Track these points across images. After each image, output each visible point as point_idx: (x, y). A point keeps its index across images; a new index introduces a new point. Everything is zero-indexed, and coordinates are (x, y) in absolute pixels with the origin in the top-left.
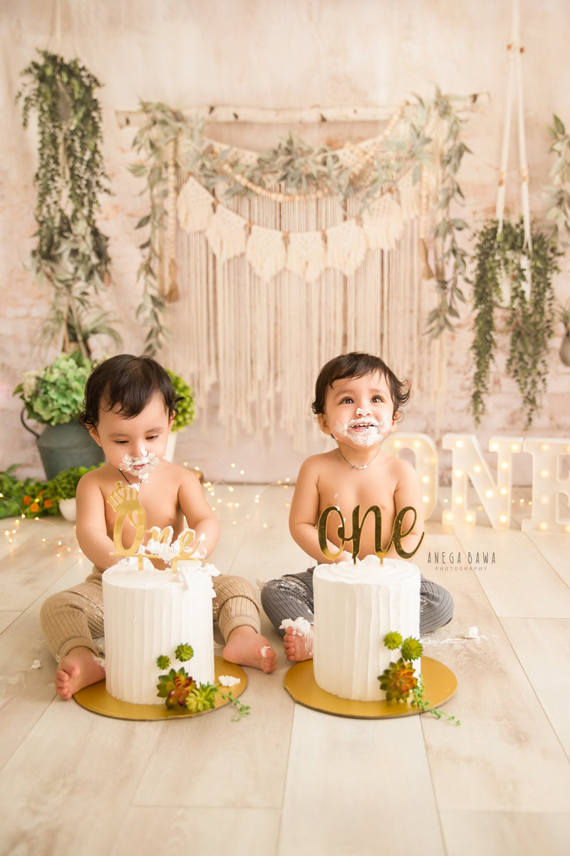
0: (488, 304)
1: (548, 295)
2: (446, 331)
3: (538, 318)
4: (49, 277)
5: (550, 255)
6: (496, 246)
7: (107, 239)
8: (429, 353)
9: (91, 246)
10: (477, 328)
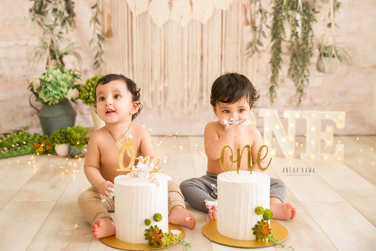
0: (279, 39)
1: (310, 34)
2: (256, 54)
3: (304, 46)
4: (39, 24)
5: (312, 12)
6: (283, 8)
7: (73, 3)
8: (247, 65)
9: (64, 7)
10: (272, 52)
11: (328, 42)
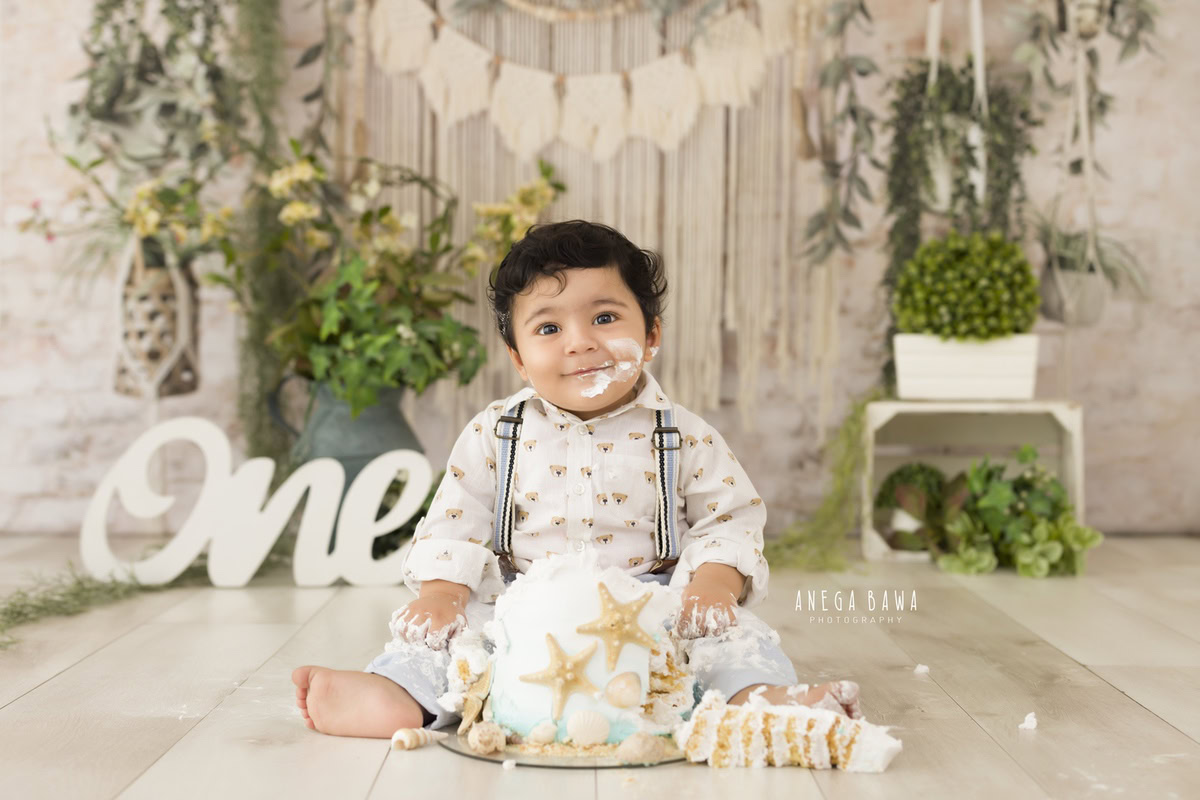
0: (911, 206)
1: (1015, 192)
2: (839, 253)
3: (997, 233)
4: (106, 151)
5: (1019, 123)
6: (925, 104)
8: (809, 290)
9: (205, 99)
10: (892, 249)
11: (1072, 222)
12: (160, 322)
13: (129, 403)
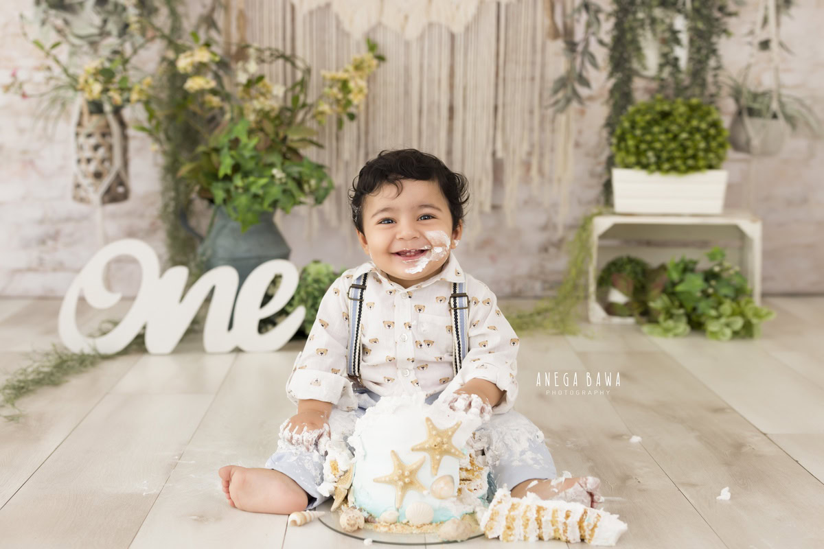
0: (627, 72)
2: (575, 105)
8: (553, 131)
10: (611, 102)
12: (101, 152)
13: (82, 208)
